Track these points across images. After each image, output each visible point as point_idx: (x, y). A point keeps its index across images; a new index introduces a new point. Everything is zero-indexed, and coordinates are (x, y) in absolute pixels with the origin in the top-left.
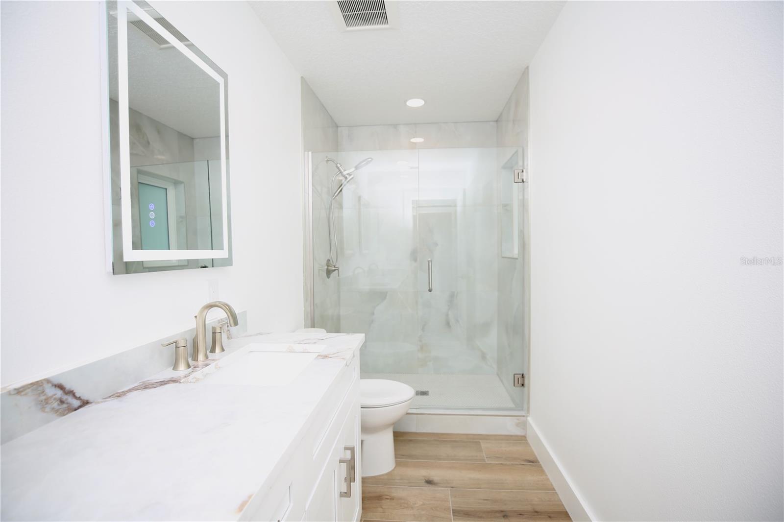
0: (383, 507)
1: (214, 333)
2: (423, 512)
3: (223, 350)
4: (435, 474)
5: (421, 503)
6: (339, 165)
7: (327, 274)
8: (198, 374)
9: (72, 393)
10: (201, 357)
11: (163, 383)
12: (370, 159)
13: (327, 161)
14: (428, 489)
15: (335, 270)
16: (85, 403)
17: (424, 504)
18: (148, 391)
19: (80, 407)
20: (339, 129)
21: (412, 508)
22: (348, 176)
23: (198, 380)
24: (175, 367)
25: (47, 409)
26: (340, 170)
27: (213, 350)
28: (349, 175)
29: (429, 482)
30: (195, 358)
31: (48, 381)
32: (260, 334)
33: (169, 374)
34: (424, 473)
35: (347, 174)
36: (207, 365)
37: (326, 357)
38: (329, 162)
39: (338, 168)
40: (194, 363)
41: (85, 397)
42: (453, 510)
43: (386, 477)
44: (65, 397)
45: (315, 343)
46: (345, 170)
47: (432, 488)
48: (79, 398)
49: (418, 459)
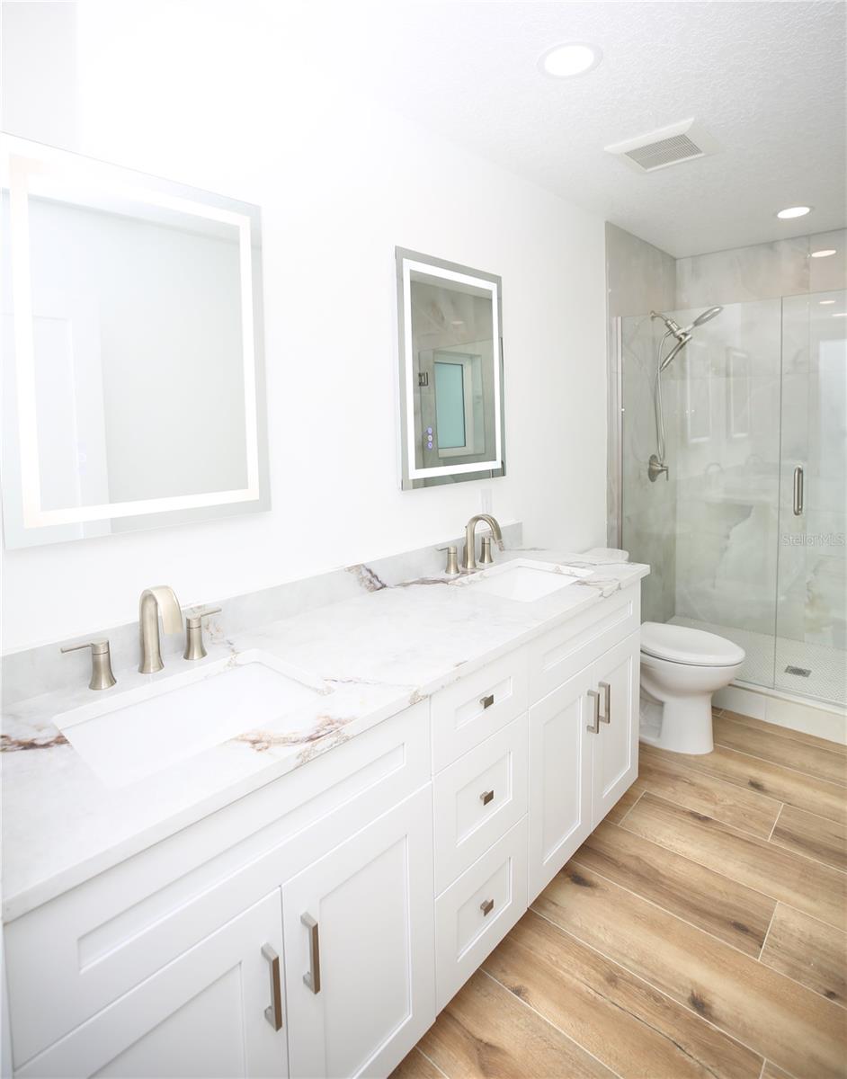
0: (677, 788)
1: (483, 544)
2: (729, 814)
3: (491, 561)
4: (769, 779)
5: (732, 803)
6: (669, 322)
7: (650, 475)
8: (464, 579)
9: (376, 577)
10: (469, 565)
11: (436, 582)
12: (717, 310)
13: (653, 317)
14: (750, 794)
15: (662, 471)
16: (384, 586)
17: (734, 805)
18: (424, 585)
19: (381, 588)
20: (678, 262)
21: (716, 804)
22: (682, 337)
23: (463, 585)
24: (447, 571)
25: (363, 585)
26: (671, 329)
27: (482, 560)
28: (685, 334)
29: (756, 786)
30: (465, 564)
31: (363, 566)
32: (535, 549)
33: (443, 575)
34: (752, 772)
35: (683, 334)
36: (473, 573)
37: (585, 583)
38: (657, 318)
39: (668, 326)
40: (463, 569)
41: (384, 582)
42: (776, 828)
43: (693, 759)
44: (373, 579)
45: (584, 567)
46: (679, 329)
47: (756, 793)
48: (380, 582)
49: (751, 754)
